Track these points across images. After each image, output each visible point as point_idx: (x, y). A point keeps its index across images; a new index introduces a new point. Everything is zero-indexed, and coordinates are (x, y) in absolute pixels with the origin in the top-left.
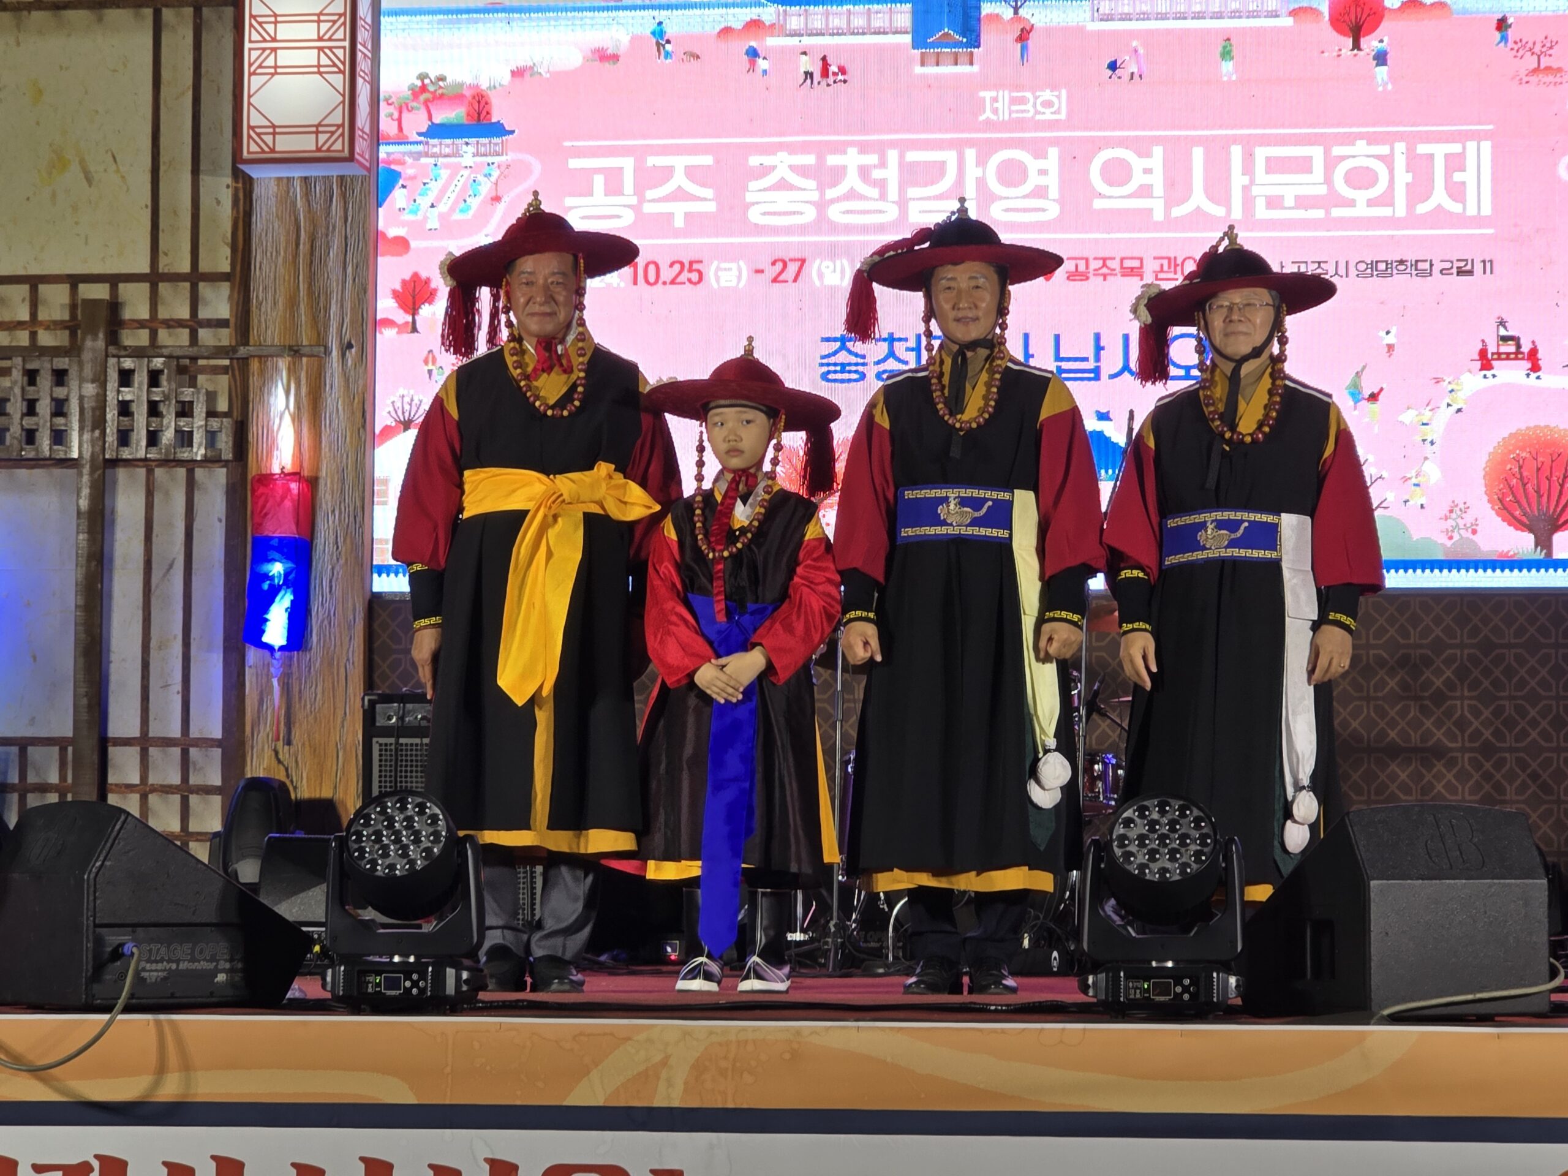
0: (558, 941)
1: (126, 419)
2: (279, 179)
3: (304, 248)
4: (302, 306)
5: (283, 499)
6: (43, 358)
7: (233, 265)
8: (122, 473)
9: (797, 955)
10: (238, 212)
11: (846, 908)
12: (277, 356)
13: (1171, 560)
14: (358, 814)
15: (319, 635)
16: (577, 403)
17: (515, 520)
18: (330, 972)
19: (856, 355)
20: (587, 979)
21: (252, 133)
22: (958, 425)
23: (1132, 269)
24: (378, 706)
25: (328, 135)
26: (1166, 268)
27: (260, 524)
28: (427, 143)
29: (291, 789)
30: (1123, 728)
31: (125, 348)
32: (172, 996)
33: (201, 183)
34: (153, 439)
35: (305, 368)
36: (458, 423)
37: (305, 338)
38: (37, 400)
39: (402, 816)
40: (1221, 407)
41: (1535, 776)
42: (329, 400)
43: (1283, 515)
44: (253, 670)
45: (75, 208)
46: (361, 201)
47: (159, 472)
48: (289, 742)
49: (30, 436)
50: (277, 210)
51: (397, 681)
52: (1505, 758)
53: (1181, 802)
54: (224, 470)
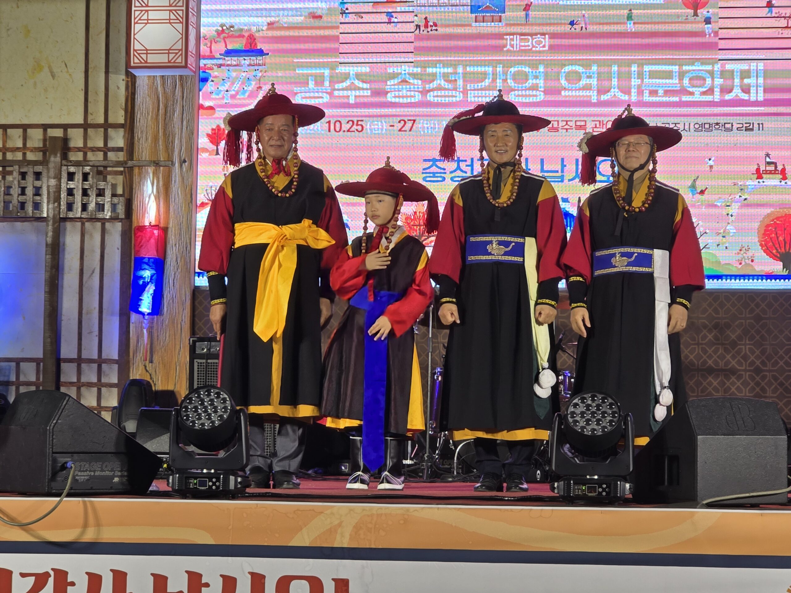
0: (286, 463)
1: (71, 197)
2: (149, 77)
3: (161, 111)
4: (160, 141)
5: (150, 238)
6: (29, 166)
7: (126, 120)
8: (68, 225)
9: (408, 471)
10: (128, 93)
11: (433, 448)
12: (147, 166)
13: (598, 273)
14: (186, 397)
15: (167, 308)
16: (293, 190)
17: (262, 248)
18: (171, 477)
19: (440, 168)
20: (301, 482)
21: (135, 53)
22: (497, 205)
23: (581, 126)
24: (197, 343)
25: (174, 55)
26: (598, 126)
27: (139, 251)
28: (224, 59)
29: (153, 385)
30: (574, 358)
31: (71, 161)
32: (92, 489)
33: (110, 78)
34: (84, 207)
35: (161, 172)
36: (232, 200)
37: (162, 157)
38: (26, 187)
39: (208, 399)
40: (623, 194)
41: (781, 384)
42: (174, 188)
43: (655, 250)
44: (134, 325)
45: (46, 90)
46: (191, 88)
47: (87, 225)
48: (151, 361)
49: (23, 205)
50: (148, 92)
51: (207, 331)
52: (767, 375)
53: (603, 396)
54: (120, 223)
